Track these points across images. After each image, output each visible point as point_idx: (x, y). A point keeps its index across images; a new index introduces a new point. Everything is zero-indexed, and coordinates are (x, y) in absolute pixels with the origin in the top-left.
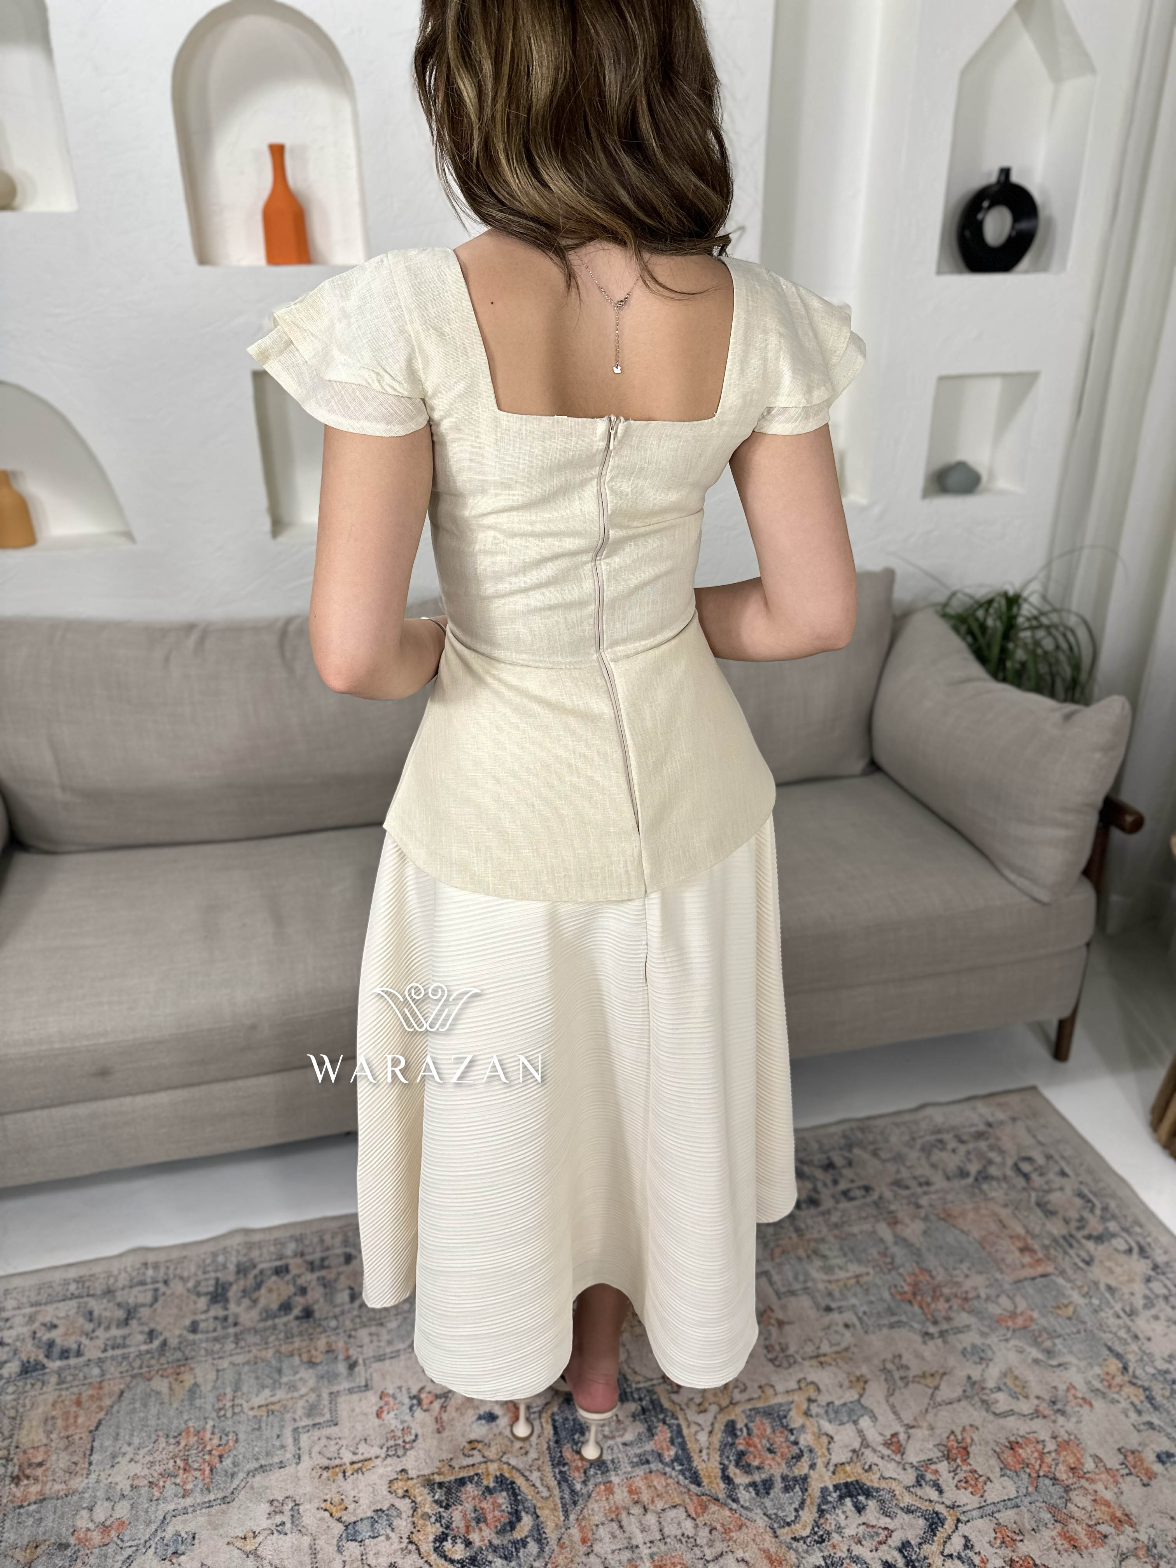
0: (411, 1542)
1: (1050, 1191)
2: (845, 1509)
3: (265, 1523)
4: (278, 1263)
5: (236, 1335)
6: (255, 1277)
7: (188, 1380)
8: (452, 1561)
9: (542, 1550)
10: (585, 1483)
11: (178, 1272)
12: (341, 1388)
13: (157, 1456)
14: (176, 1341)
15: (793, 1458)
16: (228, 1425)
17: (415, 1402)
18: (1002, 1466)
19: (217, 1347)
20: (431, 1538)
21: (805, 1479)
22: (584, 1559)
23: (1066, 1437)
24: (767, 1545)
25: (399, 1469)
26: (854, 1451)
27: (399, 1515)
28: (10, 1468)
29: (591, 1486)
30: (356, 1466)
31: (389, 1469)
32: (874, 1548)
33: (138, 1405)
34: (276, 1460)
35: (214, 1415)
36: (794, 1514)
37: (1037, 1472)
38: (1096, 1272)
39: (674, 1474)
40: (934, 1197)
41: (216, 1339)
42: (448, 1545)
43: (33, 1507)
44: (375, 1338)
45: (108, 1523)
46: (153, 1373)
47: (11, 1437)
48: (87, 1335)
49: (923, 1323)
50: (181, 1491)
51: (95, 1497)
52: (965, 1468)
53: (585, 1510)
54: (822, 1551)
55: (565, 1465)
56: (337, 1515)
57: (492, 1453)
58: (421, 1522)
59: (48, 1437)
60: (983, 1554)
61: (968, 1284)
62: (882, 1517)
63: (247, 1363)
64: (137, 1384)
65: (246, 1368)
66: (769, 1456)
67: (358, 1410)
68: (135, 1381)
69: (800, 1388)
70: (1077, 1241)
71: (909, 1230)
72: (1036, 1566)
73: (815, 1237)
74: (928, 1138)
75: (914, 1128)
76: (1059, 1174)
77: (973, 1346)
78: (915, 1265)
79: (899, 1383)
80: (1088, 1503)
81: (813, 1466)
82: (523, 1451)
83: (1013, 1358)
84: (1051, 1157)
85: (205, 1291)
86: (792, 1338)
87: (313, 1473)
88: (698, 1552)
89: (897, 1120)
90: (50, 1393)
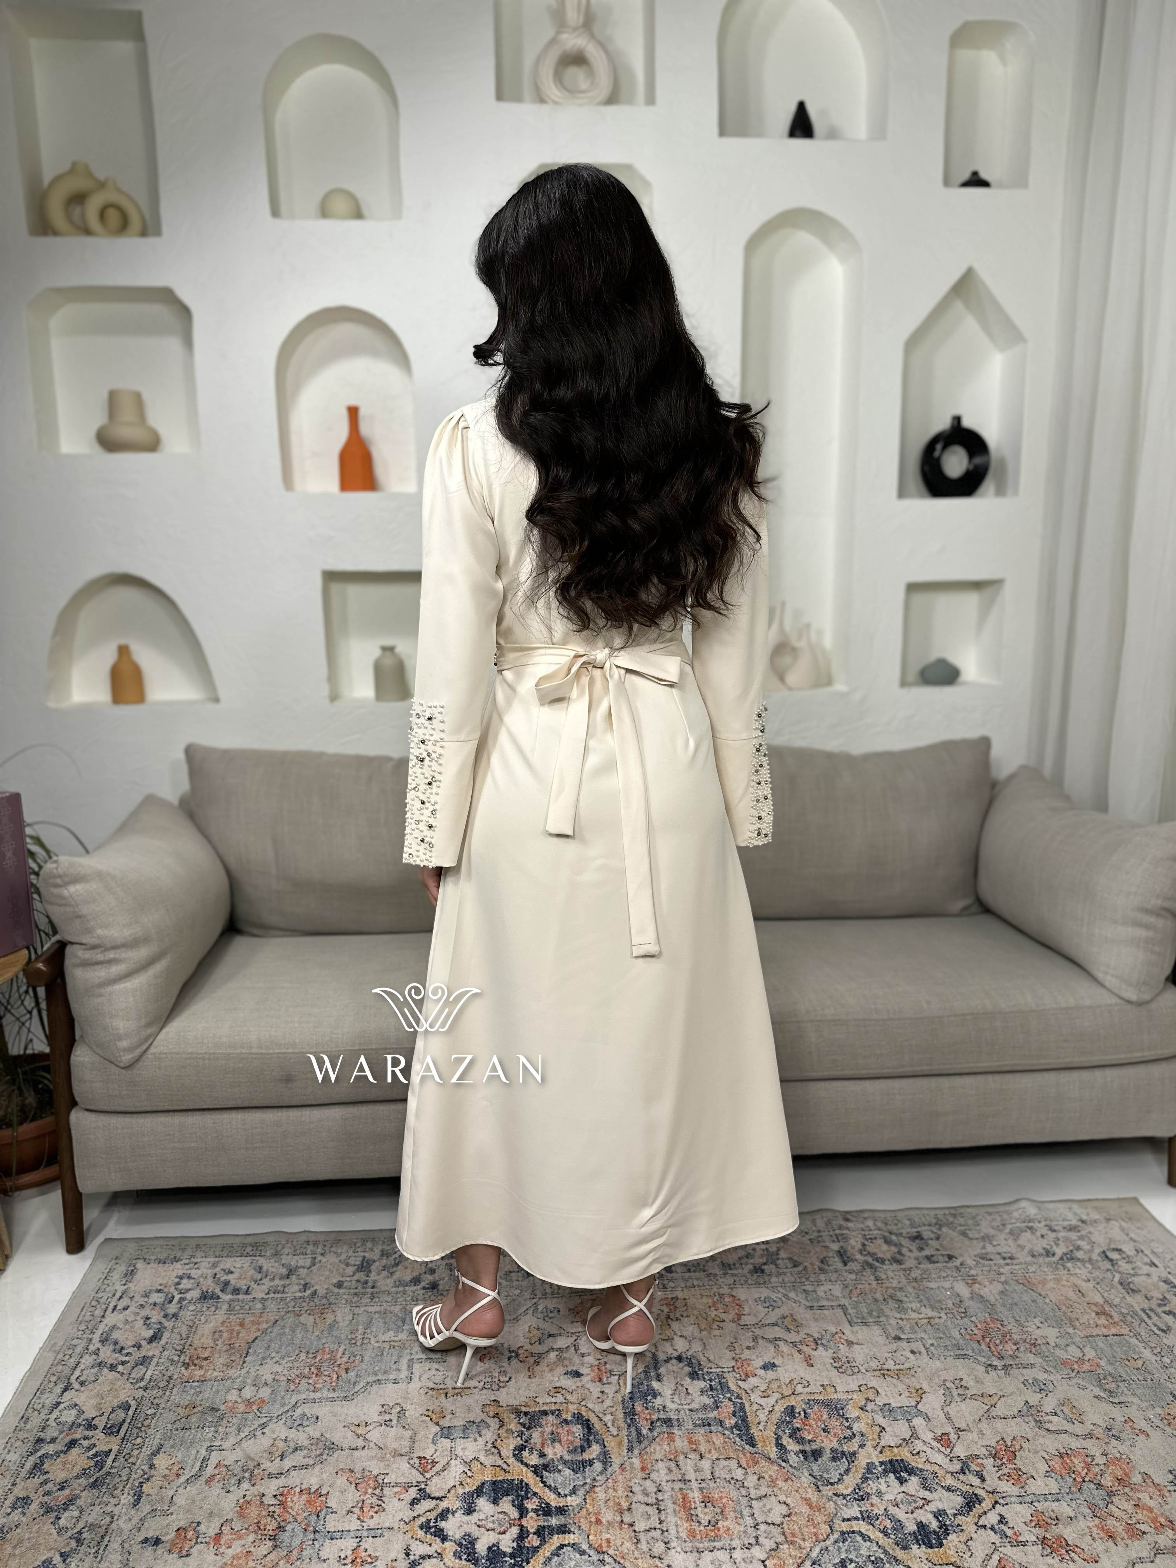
0: (495, 1447)
1: (1136, 1275)
2: (888, 1480)
3: (376, 1418)
5: (372, 1294)
6: (395, 1259)
7: (330, 1317)
8: (527, 1465)
9: (606, 1469)
10: (651, 1430)
11: (333, 1249)
14: (325, 1291)
15: (845, 1438)
16: (357, 1350)
17: (513, 1354)
18: (1049, 1469)
19: (356, 1299)
20: (512, 1447)
21: (854, 1454)
22: (641, 1482)
23: (1117, 1456)
24: (809, 1495)
25: (493, 1398)
26: (904, 1440)
27: (488, 1428)
28: (182, 1358)
29: (655, 1434)
30: (456, 1391)
31: (485, 1397)
32: (910, 1511)
33: (287, 1330)
34: (392, 1377)
35: (347, 1342)
36: (838, 1476)
37: (1083, 1478)
38: (1172, 1339)
39: (732, 1436)
40: (1017, 1267)
41: (356, 1294)
42: (525, 1454)
43: (197, 1384)
45: (252, 1400)
46: (303, 1312)
47: (187, 1338)
48: (256, 1282)
49: (989, 1358)
50: (313, 1389)
51: (245, 1382)
52: (1009, 1466)
53: (648, 1449)
54: (860, 1507)
55: (635, 1415)
56: (436, 1420)
57: (573, 1398)
58: (505, 1435)
59: (215, 1342)
60: (1016, 1530)
61: (1038, 1334)
62: (922, 1490)
63: (379, 1312)
64: (289, 1318)
65: (377, 1315)
66: (823, 1434)
68: (288, 1315)
69: (860, 1391)
70: (1157, 1314)
71: (986, 1290)
72: (1067, 1545)
73: (894, 1285)
74: (1018, 1224)
75: (1005, 1216)
76: (1146, 1264)
77: (1035, 1379)
78: (987, 1315)
79: (956, 1397)
80: (1129, 1507)
81: (862, 1446)
82: (600, 1400)
83: (1074, 1393)
84: (1142, 1251)
85: (353, 1263)
86: (859, 1354)
87: (421, 1391)
88: (744, 1492)
89: (990, 1210)
90: (221, 1315)
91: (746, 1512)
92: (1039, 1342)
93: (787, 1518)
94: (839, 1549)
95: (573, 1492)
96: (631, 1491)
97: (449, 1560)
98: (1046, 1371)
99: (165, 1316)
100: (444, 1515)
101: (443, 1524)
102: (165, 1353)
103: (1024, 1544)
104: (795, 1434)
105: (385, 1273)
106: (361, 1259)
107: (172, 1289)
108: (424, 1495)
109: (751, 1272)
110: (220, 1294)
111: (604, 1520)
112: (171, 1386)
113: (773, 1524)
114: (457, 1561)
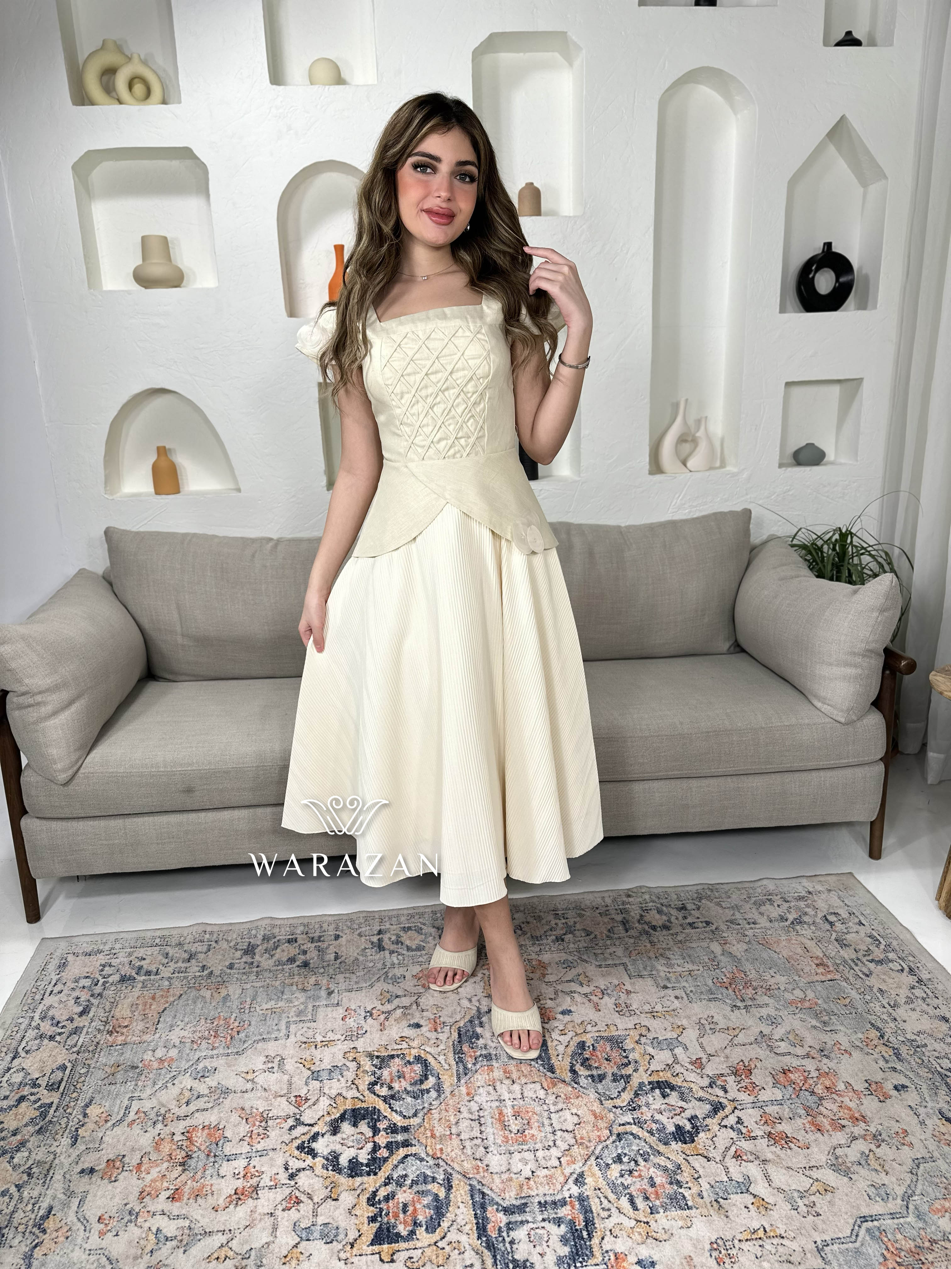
0: (353, 1084)
1: (848, 933)
2: (654, 1094)
3: (261, 1067)
4: (290, 937)
5: (257, 972)
6: (275, 943)
7: (224, 992)
8: (378, 1096)
9: (439, 1096)
10: (474, 1064)
11: (225, 937)
12: (321, 1004)
13: (199, 1028)
14: (219, 972)
15: (622, 1065)
16: (246, 1017)
17: (368, 1014)
18: (775, 1082)
19: (244, 977)
20: (367, 1083)
21: (629, 1076)
22: (467, 1103)
23: (827, 1070)
24: (594, 1108)
25: (352, 1046)
26: (668, 1065)
27: (348, 1070)
28: (107, 1027)
29: (478, 1066)
30: (324, 1043)
31: (345, 1046)
32: (670, 1117)
33: (190, 1002)
34: (273, 1036)
35: (238, 1011)
36: (617, 1094)
37: (801, 1088)
38: (872, 981)
39: (536, 1065)
40: (758, 931)
41: (244, 973)
42: (377, 1088)
43: (119, 1047)
44: (348, 980)
45: (163, 1058)
46: (202, 987)
47: (110, 1012)
48: (163, 965)
49: (733, 1001)
50: (211, 1047)
51: (157, 1045)
52: (746, 1081)
53: (472, 1079)
54: (633, 1115)
55: (462, 1054)
56: (308, 1066)
57: (415, 1044)
58: (362, 1074)
59: (132, 1013)
60: (749, 1128)
61: (772, 981)
62: (680, 1101)
63: (263, 987)
64: (191, 992)
65: (261, 989)
66: (606, 1062)
67: (330, 1016)
68: (190, 990)
69: (635, 1028)
70: (862, 963)
71: (734, 948)
72: (787, 1137)
73: (664, 947)
74: (760, 897)
75: (751, 891)
76: (856, 924)
77: (768, 1015)
78: (734, 968)
79: (709, 1031)
80: (835, 1108)
81: (636, 1070)
82: (436, 1045)
83: (797, 1024)
84: (854, 914)
85: (241, 948)
86: (635, 1001)
87: (296, 1045)
88: (545, 1107)
89: (739, 886)
90: (137, 992)
91: (547, 1122)
92: (773, 987)
93: (577, 1126)
94: (616, 1147)
95: (415, 1115)
96: (459, 1112)
97: (319, 1170)
98: (777, 1009)
99: (92, 995)
100: (315, 1137)
101: (314, 1145)
102: (93, 1024)
103: (755, 1138)
104: (585, 1063)
105: (267, 955)
106: (246, 944)
107: (97, 976)
108: (299, 1122)
109: (553, 941)
110: (136, 976)
111: (438, 1134)
112: (98, 1050)
113: (567, 1131)
114: (325, 1171)
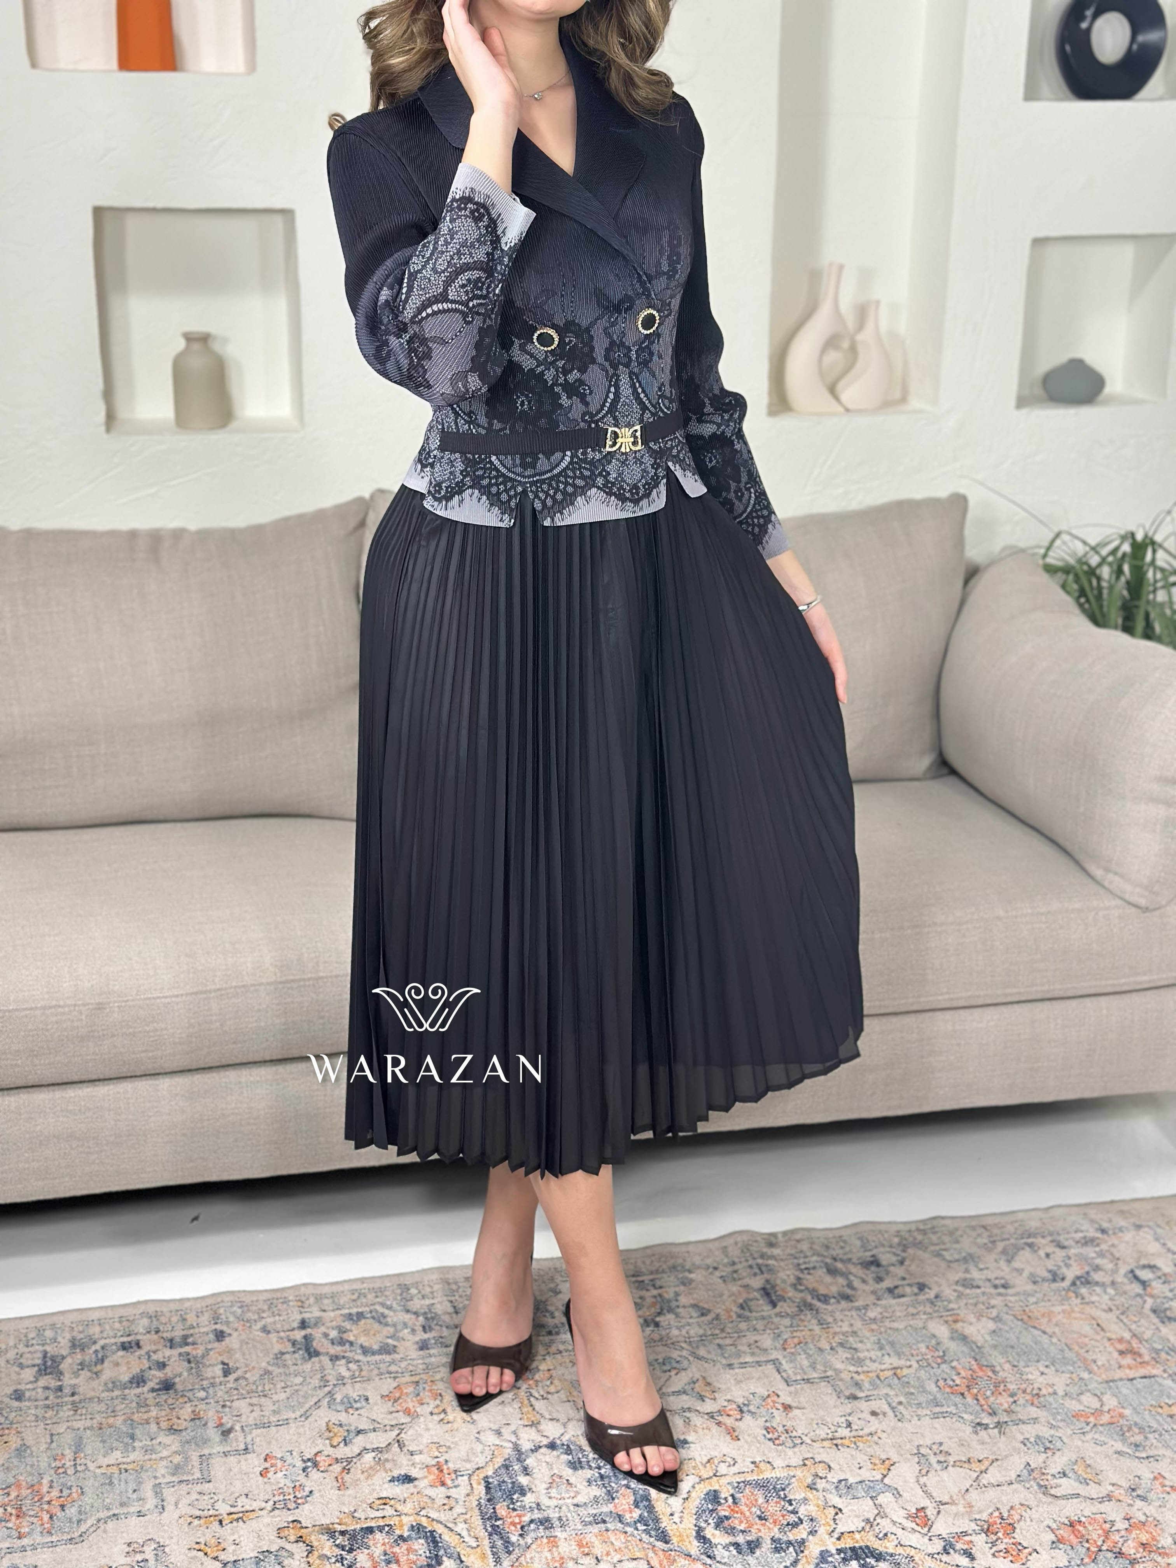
5: (74, 1403)
10: (522, 1536)
12: (214, 1451)
17: (309, 1464)
19: (50, 1413)
25: (290, 1518)
26: (867, 1521)
29: (529, 1539)
30: (237, 1516)
31: (278, 1519)
34: (133, 1509)
39: (636, 1533)
41: (48, 1407)
44: (257, 1408)
55: (498, 1519)
57: (407, 1508)
61: (1042, 1382)
63: (90, 1428)
65: (89, 1432)
67: (236, 1470)
69: (805, 1466)
82: (446, 1507)
83: (1088, 1449)
86: (800, 1422)
87: (182, 1521)
92: (1043, 1391)
98: (1053, 1426)
104: (723, 1524)
106: (39, 1355)
